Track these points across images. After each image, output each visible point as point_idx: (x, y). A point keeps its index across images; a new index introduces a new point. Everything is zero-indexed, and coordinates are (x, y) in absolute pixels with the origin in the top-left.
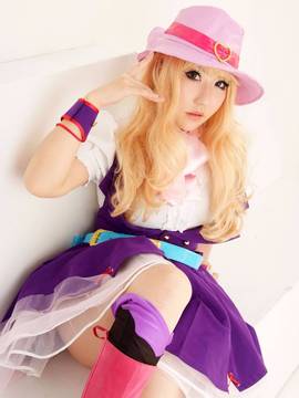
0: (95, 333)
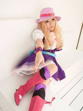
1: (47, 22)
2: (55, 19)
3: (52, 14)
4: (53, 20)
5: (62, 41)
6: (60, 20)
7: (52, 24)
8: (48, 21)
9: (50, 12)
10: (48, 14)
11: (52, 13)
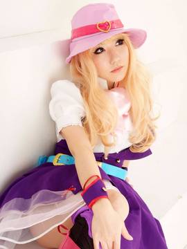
0: (59, 230)
1: (99, 51)
2: (127, 39)
3: (113, 22)
4: (121, 42)
5: (152, 120)
6: (143, 43)
7: (116, 60)
8: (102, 49)
9: (106, 18)
10: (101, 26)
11: (114, 19)
